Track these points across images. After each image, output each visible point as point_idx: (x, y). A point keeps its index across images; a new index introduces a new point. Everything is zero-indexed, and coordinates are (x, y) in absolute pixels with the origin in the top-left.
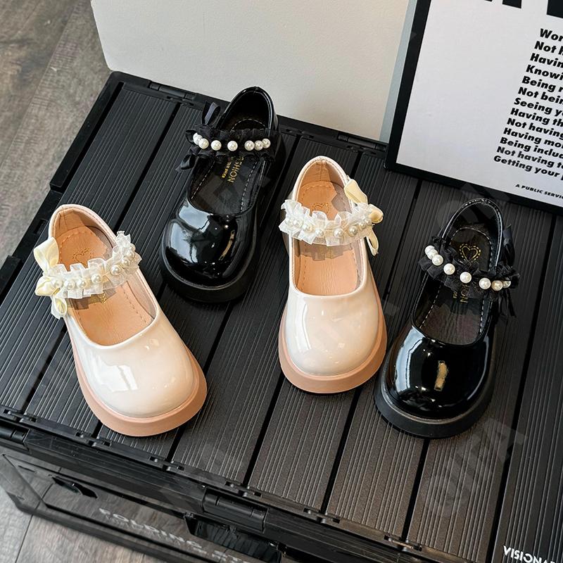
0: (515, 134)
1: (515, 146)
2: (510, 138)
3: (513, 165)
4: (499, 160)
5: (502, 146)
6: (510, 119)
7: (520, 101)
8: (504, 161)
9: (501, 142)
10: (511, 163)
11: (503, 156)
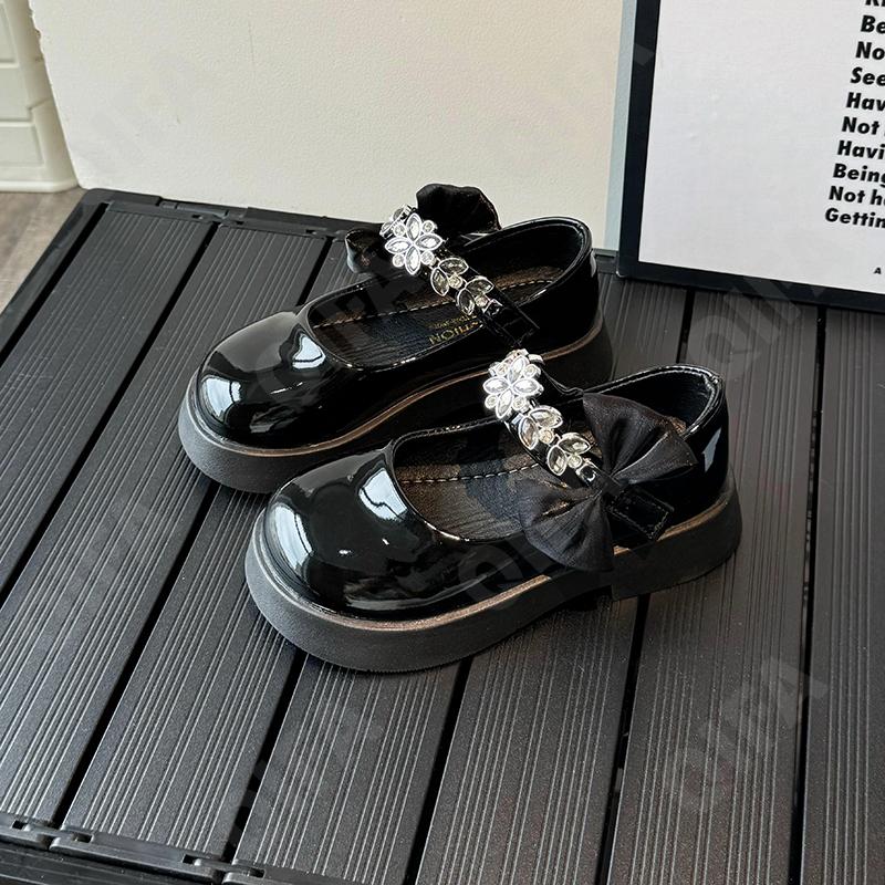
0: (859, 152)
1: (863, 179)
2: (852, 163)
3: (863, 223)
4: (836, 217)
5: (838, 182)
6: (847, 119)
7: (862, 74)
8: (845, 218)
9: (836, 175)
10: (860, 220)
11: (844, 207)
